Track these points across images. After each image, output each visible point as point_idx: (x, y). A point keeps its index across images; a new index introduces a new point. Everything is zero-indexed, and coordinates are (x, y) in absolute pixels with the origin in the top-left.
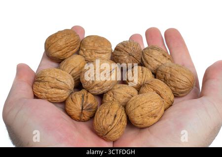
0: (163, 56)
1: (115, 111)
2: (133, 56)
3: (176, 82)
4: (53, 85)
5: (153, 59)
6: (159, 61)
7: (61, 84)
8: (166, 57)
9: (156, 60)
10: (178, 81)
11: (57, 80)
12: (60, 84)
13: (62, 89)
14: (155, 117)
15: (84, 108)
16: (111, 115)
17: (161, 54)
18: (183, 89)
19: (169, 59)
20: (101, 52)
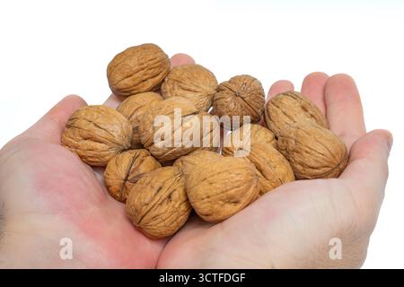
0: (300, 109)
1: (162, 181)
2: (243, 98)
3: (304, 153)
4: (85, 133)
5: (279, 112)
6: (289, 117)
7: (99, 133)
8: (306, 111)
9: (285, 114)
10: (307, 152)
11: (95, 125)
12: (97, 133)
13: (101, 142)
14: (236, 202)
15: (129, 178)
16: (152, 187)
17: (298, 104)
18: (317, 168)
19: (312, 116)
20: (187, 87)
